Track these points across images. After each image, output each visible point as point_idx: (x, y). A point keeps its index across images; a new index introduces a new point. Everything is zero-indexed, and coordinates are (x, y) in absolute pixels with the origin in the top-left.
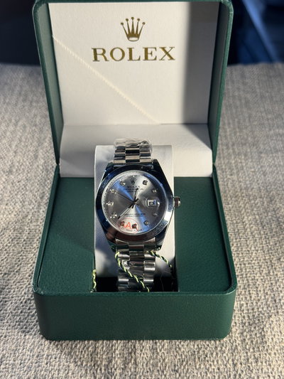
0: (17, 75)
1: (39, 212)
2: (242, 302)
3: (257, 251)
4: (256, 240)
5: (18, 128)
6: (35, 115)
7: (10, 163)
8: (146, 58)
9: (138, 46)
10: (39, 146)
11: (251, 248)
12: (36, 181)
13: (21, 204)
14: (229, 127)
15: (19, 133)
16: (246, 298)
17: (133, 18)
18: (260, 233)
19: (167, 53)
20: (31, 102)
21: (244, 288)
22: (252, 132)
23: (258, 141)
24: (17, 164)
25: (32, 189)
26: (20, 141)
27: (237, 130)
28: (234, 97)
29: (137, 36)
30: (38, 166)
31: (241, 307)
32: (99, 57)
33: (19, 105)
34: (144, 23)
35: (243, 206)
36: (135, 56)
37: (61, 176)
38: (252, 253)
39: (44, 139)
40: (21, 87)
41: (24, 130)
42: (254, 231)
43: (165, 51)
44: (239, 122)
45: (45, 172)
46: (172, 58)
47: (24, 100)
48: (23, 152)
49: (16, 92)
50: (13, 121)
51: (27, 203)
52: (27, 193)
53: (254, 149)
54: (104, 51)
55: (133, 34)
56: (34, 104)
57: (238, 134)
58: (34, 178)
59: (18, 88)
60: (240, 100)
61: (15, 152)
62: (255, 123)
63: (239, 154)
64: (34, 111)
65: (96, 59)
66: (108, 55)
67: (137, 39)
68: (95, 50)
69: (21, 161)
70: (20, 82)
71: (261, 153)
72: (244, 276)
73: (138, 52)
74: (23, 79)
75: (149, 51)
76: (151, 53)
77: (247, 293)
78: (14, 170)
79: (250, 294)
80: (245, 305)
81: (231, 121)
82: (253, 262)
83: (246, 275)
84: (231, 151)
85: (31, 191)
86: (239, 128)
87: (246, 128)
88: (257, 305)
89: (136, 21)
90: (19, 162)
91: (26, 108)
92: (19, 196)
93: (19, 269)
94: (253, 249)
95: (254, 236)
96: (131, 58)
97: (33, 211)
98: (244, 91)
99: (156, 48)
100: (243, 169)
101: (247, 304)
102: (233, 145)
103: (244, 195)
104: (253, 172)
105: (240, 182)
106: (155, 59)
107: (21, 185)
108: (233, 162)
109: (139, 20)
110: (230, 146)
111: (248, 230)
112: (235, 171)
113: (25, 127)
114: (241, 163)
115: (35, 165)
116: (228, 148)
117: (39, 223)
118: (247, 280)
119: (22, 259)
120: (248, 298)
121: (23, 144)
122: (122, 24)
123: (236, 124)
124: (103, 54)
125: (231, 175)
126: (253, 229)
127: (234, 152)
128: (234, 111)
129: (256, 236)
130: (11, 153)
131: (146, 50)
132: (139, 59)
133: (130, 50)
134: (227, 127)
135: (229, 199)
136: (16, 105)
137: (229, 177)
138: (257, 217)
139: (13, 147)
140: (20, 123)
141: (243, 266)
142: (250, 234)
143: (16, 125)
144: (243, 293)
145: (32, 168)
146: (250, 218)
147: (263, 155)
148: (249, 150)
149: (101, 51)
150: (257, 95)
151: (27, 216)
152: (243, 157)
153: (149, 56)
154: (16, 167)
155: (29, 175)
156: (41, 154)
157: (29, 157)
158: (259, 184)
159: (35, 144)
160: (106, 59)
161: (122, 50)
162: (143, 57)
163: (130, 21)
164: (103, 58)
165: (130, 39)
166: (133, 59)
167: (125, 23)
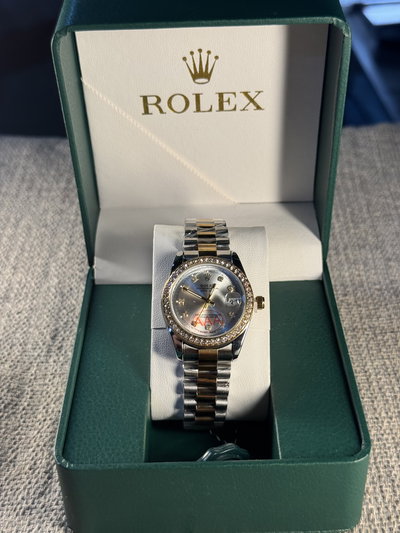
0: (19, 152)
1: (47, 362)
2: (370, 506)
3: (391, 418)
4: (387, 400)
5: (20, 231)
6: (46, 211)
7: (6, 285)
8: (221, 108)
9: (209, 91)
10: (50, 256)
11: (380, 414)
12: (45, 311)
13: (20, 348)
14: (339, 221)
15: (21, 238)
16: (376, 499)
17: (200, 51)
18: (393, 388)
19: (252, 100)
20: (40, 191)
21: (373, 483)
22: (373, 227)
23: (383, 242)
24: (17, 286)
25: (38, 323)
26: (23, 250)
27: (351, 225)
29: (207, 76)
30: (48, 288)
32: (152, 109)
33: (23, 195)
34: (217, 58)
35: (364, 344)
36: (204, 106)
38: (383, 422)
39: (59, 246)
40: (24, 168)
41: (29, 234)
42: (383, 386)
43: (249, 97)
44: (352, 214)
45: (58, 298)
46: (258, 108)
47: (29, 189)
48: (27, 268)
49: (17, 176)
50: (12, 220)
51: (30, 346)
52: (31, 330)
53: (378, 254)
54: (159, 100)
55: (201, 74)
56: (44, 194)
57: (352, 231)
58: (42, 306)
59: (20, 171)
60: (353, 179)
61: (15, 268)
62: (378, 214)
63: (355, 262)
64: (43, 204)
65: (146, 112)
66: (164, 104)
67: (206, 80)
68: (145, 99)
69: (24, 280)
70: (22, 162)
71: (389, 260)
73: (209, 100)
74: (28, 157)
75: (225, 98)
76: (228, 101)
77: (378, 490)
78: (12, 295)
79: (382, 491)
80: (375, 511)
81: (340, 212)
82: (385, 436)
83: (375, 459)
84: (342, 257)
85: (37, 327)
86: (353, 221)
87: (364, 221)
88: (394, 511)
89: (204, 55)
90: (19, 283)
91: (31, 199)
92: (18, 335)
93: (15, 458)
94: (383, 414)
95: (384, 395)
96: (198, 109)
97: (38, 360)
98: (358, 166)
99: (234, 93)
100: (362, 286)
101: (378, 509)
102: (345, 248)
103: (365, 326)
104: (379, 290)
105: (360, 306)
106: (235, 109)
107: (23, 317)
108: (347, 274)
109: (209, 52)
110: (341, 250)
112: (350, 289)
113: (29, 228)
114: (359, 275)
115: (45, 287)
116: (338, 254)
117: (47, 381)
118: (377, 468)
119: (20, 439)
120: (380, 499)
121: (26, 255)
122: (185, 59)
123: (349, 217)
124: (156, 104)
125: (346, 295)
126: (381, 383)
127: (347, 258)
128: (344, 196)
129: (388, 394)
130: (9, 270)
131: (221, 95)
132: (211, 110)
133: (198, 97)
136: (17, 196)
138: (388, 362)
140: (23, 223)
142: (377, 390)
143: (16, 226)
146: (376, 363)
147: (392, 263)
148: (370, 256)
149: (155, 100)
150: (377, 172)
151: (29, 369)
152: (362, 267)
153: (226, 105)
154: (16, 291)
155: (35, 302)
156: (53, 269)
157: (36, 274)
158: (388, 310)
159: (45, 254)
160: (161, 111)
161: (186, 98)
162: (216, 107)
163: (196, 55)
164: (157, 109)
165: (197, 81)
166: (202, 109)
167: (189, 57)
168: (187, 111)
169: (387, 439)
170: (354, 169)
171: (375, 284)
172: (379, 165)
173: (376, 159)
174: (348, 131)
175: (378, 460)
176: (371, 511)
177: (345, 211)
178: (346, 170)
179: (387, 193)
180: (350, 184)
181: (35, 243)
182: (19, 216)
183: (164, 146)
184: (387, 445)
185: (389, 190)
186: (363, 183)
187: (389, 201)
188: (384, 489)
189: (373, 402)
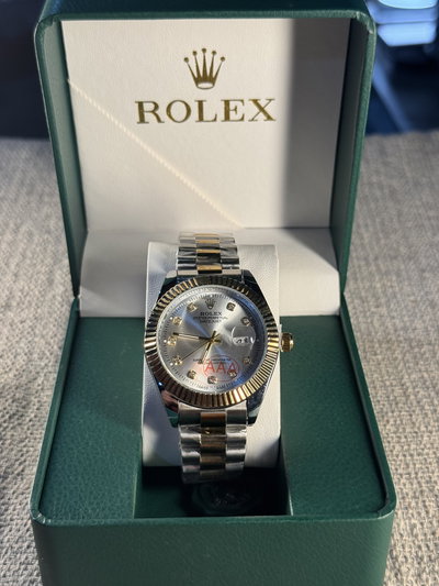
2: (413, 521)
3: (431, 432)
4: (426, 414)
5: (20, 237)
6: (48, 217)
7: (7, 293)
8: (227, 118)
9: (213, 98)
10: (55, 263)
11: (419, 428)
12: (52, 320)
13: (25, 358)
14: (367, 231)
15: (22, 245)
16: (419, 514)
17: (204, 50)
18: (432, 402)
19: (262, 109)
21: (415, 497)
22: (406, 237)
23: (416, 253)
24: (20, 294)
25: (44, 332)
26: (24, 256)
27: (381, 235)
28: (371, 184)
29: (212, 80)
30: (54, 297)
31: (412, 530)
32: (149, 117)
33: (22, 200)
34: (223, 59)
35: (400, 357)
36: (207, 115)
37: (82, 315)
38: (422, 436)
41: (30, 240)
43: (258, 106)
44: (383, 224)
47: (29, 193)
48: (29, 274)
50: (12, 225)
51: (35, 356)
52: (36, 339)
53: (412, 265)
54: (156, 106)
55: (205, 77)
56: (46, 199)
57: (383, 242)
58: (47, 315)
59: (18, 175)
61: (16, 275)
62: (409, 224)
63: (387, 273)
65: (142, 120)
66: (162, 112)
67: (210, 85)
68: (141, 105)
69: (26, 288)
71: (423, 271)
72: (413, 476)
73: (214, 108)
75: (232, 106)
76: (235, 109)
77: (420, 505)
78: (14, 304)
79: (425, 506)
80: (419, 526)
81: (369, 222)
82: (426, 451)
83: (416, 473)
84: (373, 268)
85: (43, 337)
86: (383, 231)
87: (395, 231)
89: (209, 56)
90: (22, 291)
91: (33, 205)
92: (22, 345)
94: (423, 429)
95: (422, 408)
96: (201, 118)
97: (45, 370)
99: (242, 101)
100: (395, 297)
101: (422, 524)
102: (376, 259)
103: (401, 338)
104: (413, 302)
105: (393, 318)
106: (242, 119)
107: (27, 327)
108: (379, 285)
109: (214, 53)
110: (371, 261)
111: (412, 397)
112: (383, 300)
113: (31, 234)
114: (392, 287)
115: (50, 296)
116: (368, 264)
118: (419, 482)
119: (27, 452)
120: (423, 514)
121: (28, 262)
122: (186, 60)
123: (378, 227)
124: (153, 112)
125: (377, 307)
126: (420, 396)
127: (379, 270)
129: (427, 407)
130: (9, 278)
131: (227, 103)
132: (215, 120)
133: (200, 104)
134: (363, 230)
135: (377, 345)
137: (373, 309)
138: (426, 375)
139: (13, 267)
140: (24, 229)
141: (408, 458)
142: (415, 403)
143: (16, 231)
144: (413, 504)
145: (44, 300)
146: (413, 376)
147: (427, 275)
148: (402, 267)
149: (152, 107)
151: (35, 379)
152: (394, 278)
153: (232, 114)
154: (18, 299)
155: (39, 311)
156: (58, 277)
157: (40, 282)
158: (424, 322)
159: (49, 261)
160: (159, 120)
161: (187, 105)
162: (221, 116)
163: (200, 55)
164: (155, 118)
165: (200, 85)
166: (205, 118)
167: (191, 58)
168: (188, 120)
169: (428, 454)
170: (382, 178)
171: (409, 296)
172: (409, 174)
173: (406, 168)
174: (375, 139)
175: (420, 475)
176: (415, 526)
177: (374, 221)
178: (374, 179)
179: (418, 203)
180: (378, 193)
181: (38, 249)
182: (19, 221)
183: (161, 161)
184: (429, 461)
185: (421, 199)
186: (393, 192)
187: (421, 211)
188: (427, 504)
189: (411, 415)
